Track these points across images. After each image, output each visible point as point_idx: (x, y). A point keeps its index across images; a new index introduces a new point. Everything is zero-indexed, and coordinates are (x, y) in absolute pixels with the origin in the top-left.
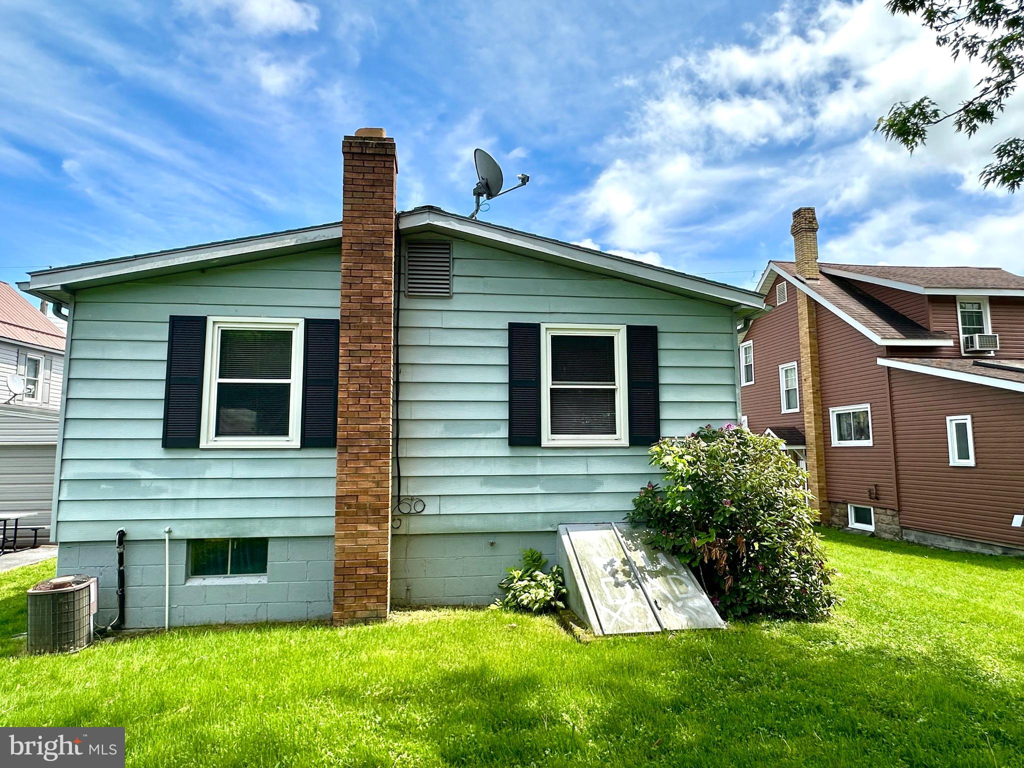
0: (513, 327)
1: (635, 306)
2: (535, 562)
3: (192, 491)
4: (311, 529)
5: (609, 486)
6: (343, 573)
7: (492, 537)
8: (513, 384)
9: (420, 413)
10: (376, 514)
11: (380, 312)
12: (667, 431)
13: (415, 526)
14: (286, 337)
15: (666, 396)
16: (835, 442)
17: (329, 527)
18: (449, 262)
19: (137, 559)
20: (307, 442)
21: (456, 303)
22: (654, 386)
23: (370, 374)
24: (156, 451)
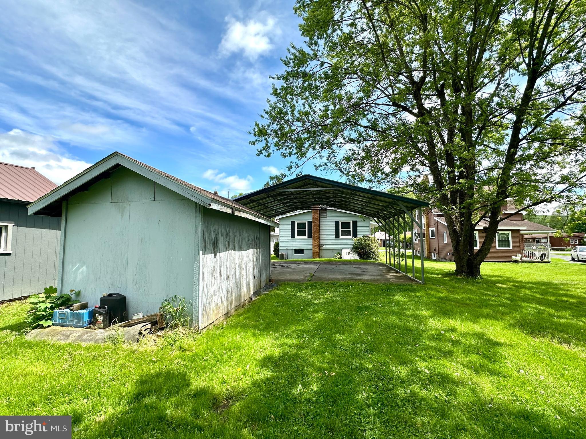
0: (336, 221)
1: (353, 218)
2: (339, 253)
3: (295, 243)
4: (309, 248)
5: (349, 244)
6: (314, 253)
7: (333, 250)
8: (336, 229)
9: (323, 233)
10: (317, 246)
11: (317, 221)
12: (358, 236)
13: (322, 248)
14: (305, 223)
15: (358, 231)
16: (431, 237)
17: (312, 248)
18: (326, 212)
19: (289, 251)
20: (308, 237)
21: (327, 218)
22: (356, 229)
23: (316, 228)
24: (290, 238)
